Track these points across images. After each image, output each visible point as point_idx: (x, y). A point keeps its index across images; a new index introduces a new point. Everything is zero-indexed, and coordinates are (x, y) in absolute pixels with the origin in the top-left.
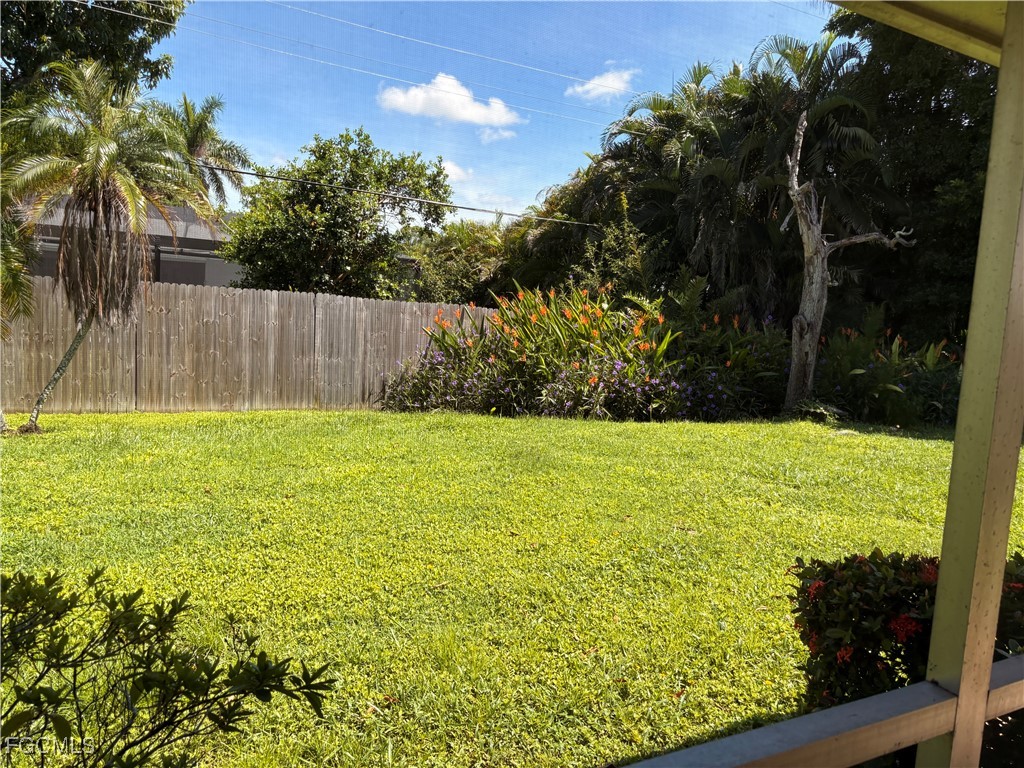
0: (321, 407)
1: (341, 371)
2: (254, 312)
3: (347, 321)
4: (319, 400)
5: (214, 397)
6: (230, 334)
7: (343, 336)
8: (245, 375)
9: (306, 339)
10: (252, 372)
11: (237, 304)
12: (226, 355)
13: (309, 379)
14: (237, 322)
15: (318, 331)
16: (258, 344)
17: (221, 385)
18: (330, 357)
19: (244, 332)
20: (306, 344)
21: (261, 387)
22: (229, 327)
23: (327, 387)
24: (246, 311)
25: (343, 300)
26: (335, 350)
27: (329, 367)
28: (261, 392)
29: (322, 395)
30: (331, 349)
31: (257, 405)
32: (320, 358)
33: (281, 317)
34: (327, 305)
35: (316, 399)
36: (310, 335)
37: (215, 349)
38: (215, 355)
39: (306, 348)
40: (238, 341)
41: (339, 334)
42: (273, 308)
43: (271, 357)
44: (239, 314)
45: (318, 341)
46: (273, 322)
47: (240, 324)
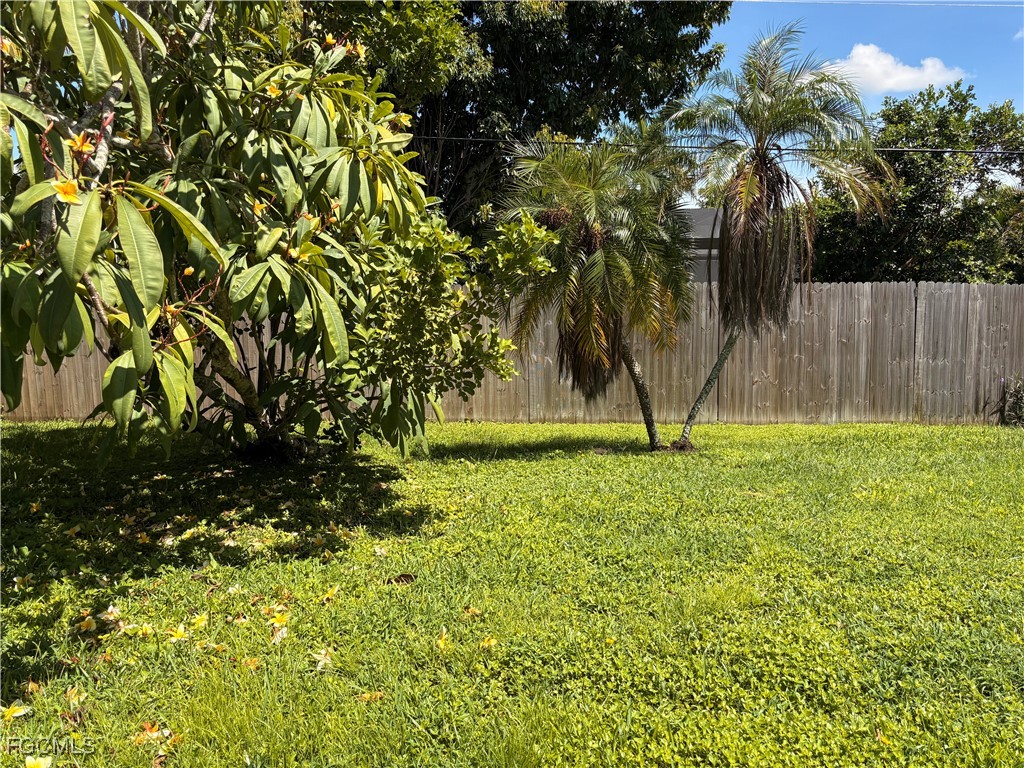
0: (922, 419)
1: (948, 376)
2: (843, 309)
3: (957, 312)
4: (921, 412)
5: (799, 407)
6: (816, 335)
7: (951, 333)
8: (833, 382)
9: (905, 338)
10: (841, 380)
11: (824, 301)
12: (811, 362)
13: (908, 386)
14: (824, 321)
15: (920, 327)
16: (847, 347)
17: (806, 393)
18: (934, 359)
19: (833, 333)
20: (904, 344)
21: (851, 397)
22: (816, 327)
23: (930, 396)
24: (834, 310)
25: (951, 288)
26: (941, 350)
27: (932, 372)
28: (852, 402)
29: (924, 405)
30: (935, 350)
31: (847, 416)
32: (921, 360)
33: (875, 313)
34: (930, 296)
35: (917, 409)
36: (909, 332)
37: (800, 353)
38: (800, 360)
39: (906, 348)
40: (825, 343)
41: (946, 329)
42: (866, 304)
43: (863, 360)
44: (826, 311)
45: (920, 336)
46: (865, 320)
47: (828, 325)
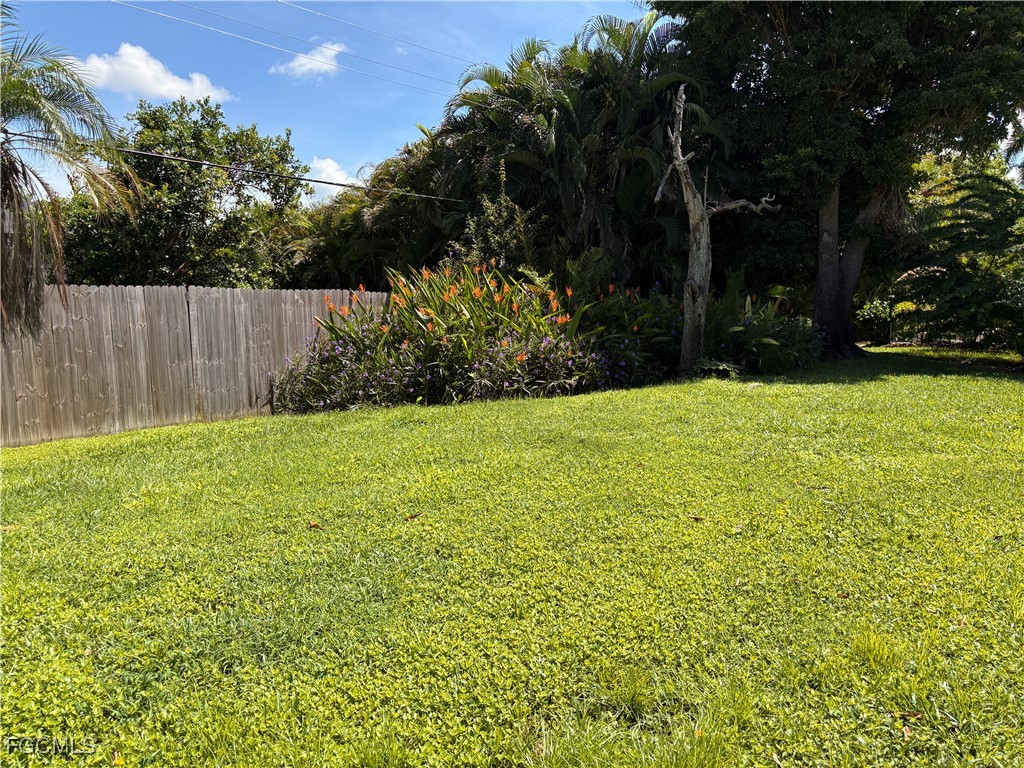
0: (205, 418)
1: (224, 374)
2: (115, 313)
3: (225, 315)
4: (203, 412)
5: (76, 420)
6: (88, 342)
7: (222, 335)
8: (112, 390)
9: (181, 341)
10: (121, 386)
11: (93, 305)
12: (85, 368)
13: (189, 387)
14: (96, 325)
15: (194, 330)
16: (124, 352)
17: (83, 405)
18: (210, 359)
19: (107, 338)
20: (181, 347)
21: (133, 403)
22: (87, 333)
23: (210, 395)
24: (107, 313)
25: (218, 292)
26: (215, 350)
27: (210, 372)
28: (135, 409)
29: (205, 404)
30: (210, 351)
31: (131, 423)
32: (198, 361)
33: (149, 317)
34: (200, 300)
35: (199, 409)
36: (185, 335)
37: (71, 361)
38: (72, 369)
39: (182, 352)
40: (99, 349)
41: (218, 332)
42: (139, 307)
43: (142, 365)
44: (97, 316)
45: (195, 342)
46: (140, 324)
47: (100, 331)
